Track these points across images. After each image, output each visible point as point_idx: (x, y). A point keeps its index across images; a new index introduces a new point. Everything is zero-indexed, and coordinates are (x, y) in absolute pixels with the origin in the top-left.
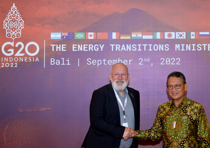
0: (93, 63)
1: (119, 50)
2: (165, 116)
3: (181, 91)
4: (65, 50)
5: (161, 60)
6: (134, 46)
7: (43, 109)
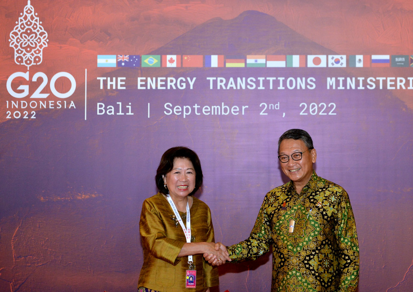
0: (176, 111)
1: (224, 88)
2: (278, 211)
4: (124, 88)
5: (301, 106)
6: (251, 81)
7: (83, 196)
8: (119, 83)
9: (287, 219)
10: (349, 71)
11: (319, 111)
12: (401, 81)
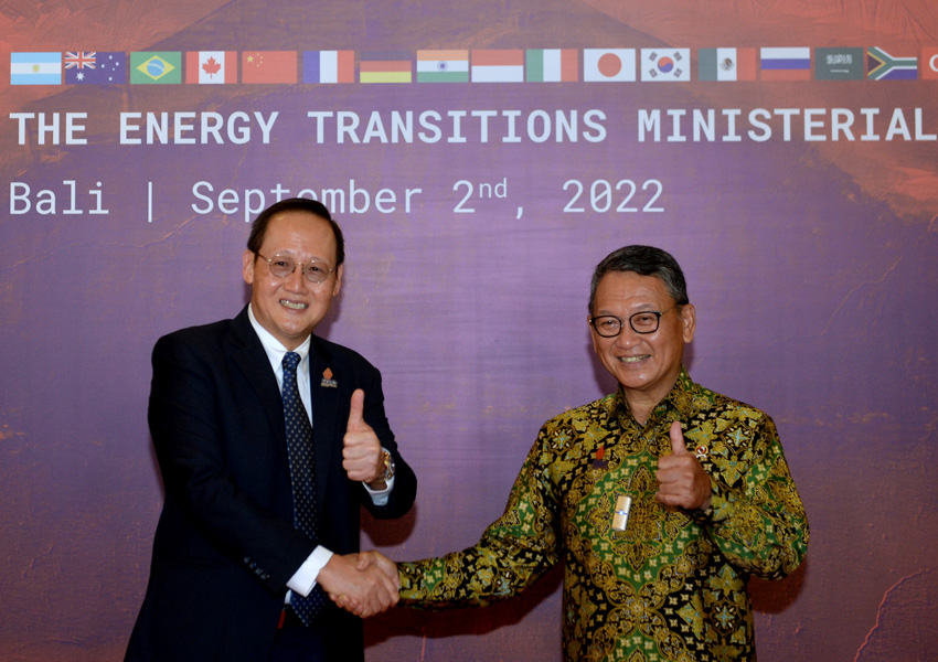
0: (224, 204)
1: (355, 139)
2: (583, 471)
3: (663, 345)
4: (84, 142)
5: (565, 187)
6: (430, 120)
8: (70, 128)
9: (609, 494)
10: (700, 93)
11: (616, 203)
12: (843, 119)
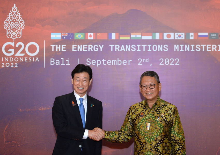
0: (93, 63)
1: (119, 50)
2: (138, 117)
4: (65, 51)
5: (160, 60)
6: (133, 47)
7: (43, 108)
8: (62, 48)
9: (144, 122)
10: (186, 41)
11: (170, 63)
12: (214, 47)
